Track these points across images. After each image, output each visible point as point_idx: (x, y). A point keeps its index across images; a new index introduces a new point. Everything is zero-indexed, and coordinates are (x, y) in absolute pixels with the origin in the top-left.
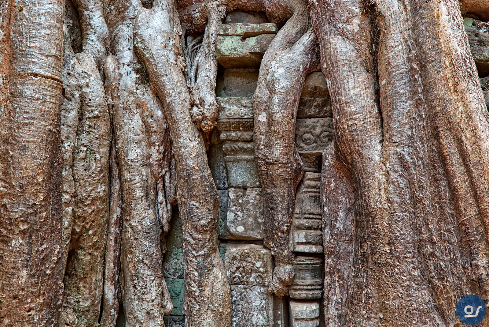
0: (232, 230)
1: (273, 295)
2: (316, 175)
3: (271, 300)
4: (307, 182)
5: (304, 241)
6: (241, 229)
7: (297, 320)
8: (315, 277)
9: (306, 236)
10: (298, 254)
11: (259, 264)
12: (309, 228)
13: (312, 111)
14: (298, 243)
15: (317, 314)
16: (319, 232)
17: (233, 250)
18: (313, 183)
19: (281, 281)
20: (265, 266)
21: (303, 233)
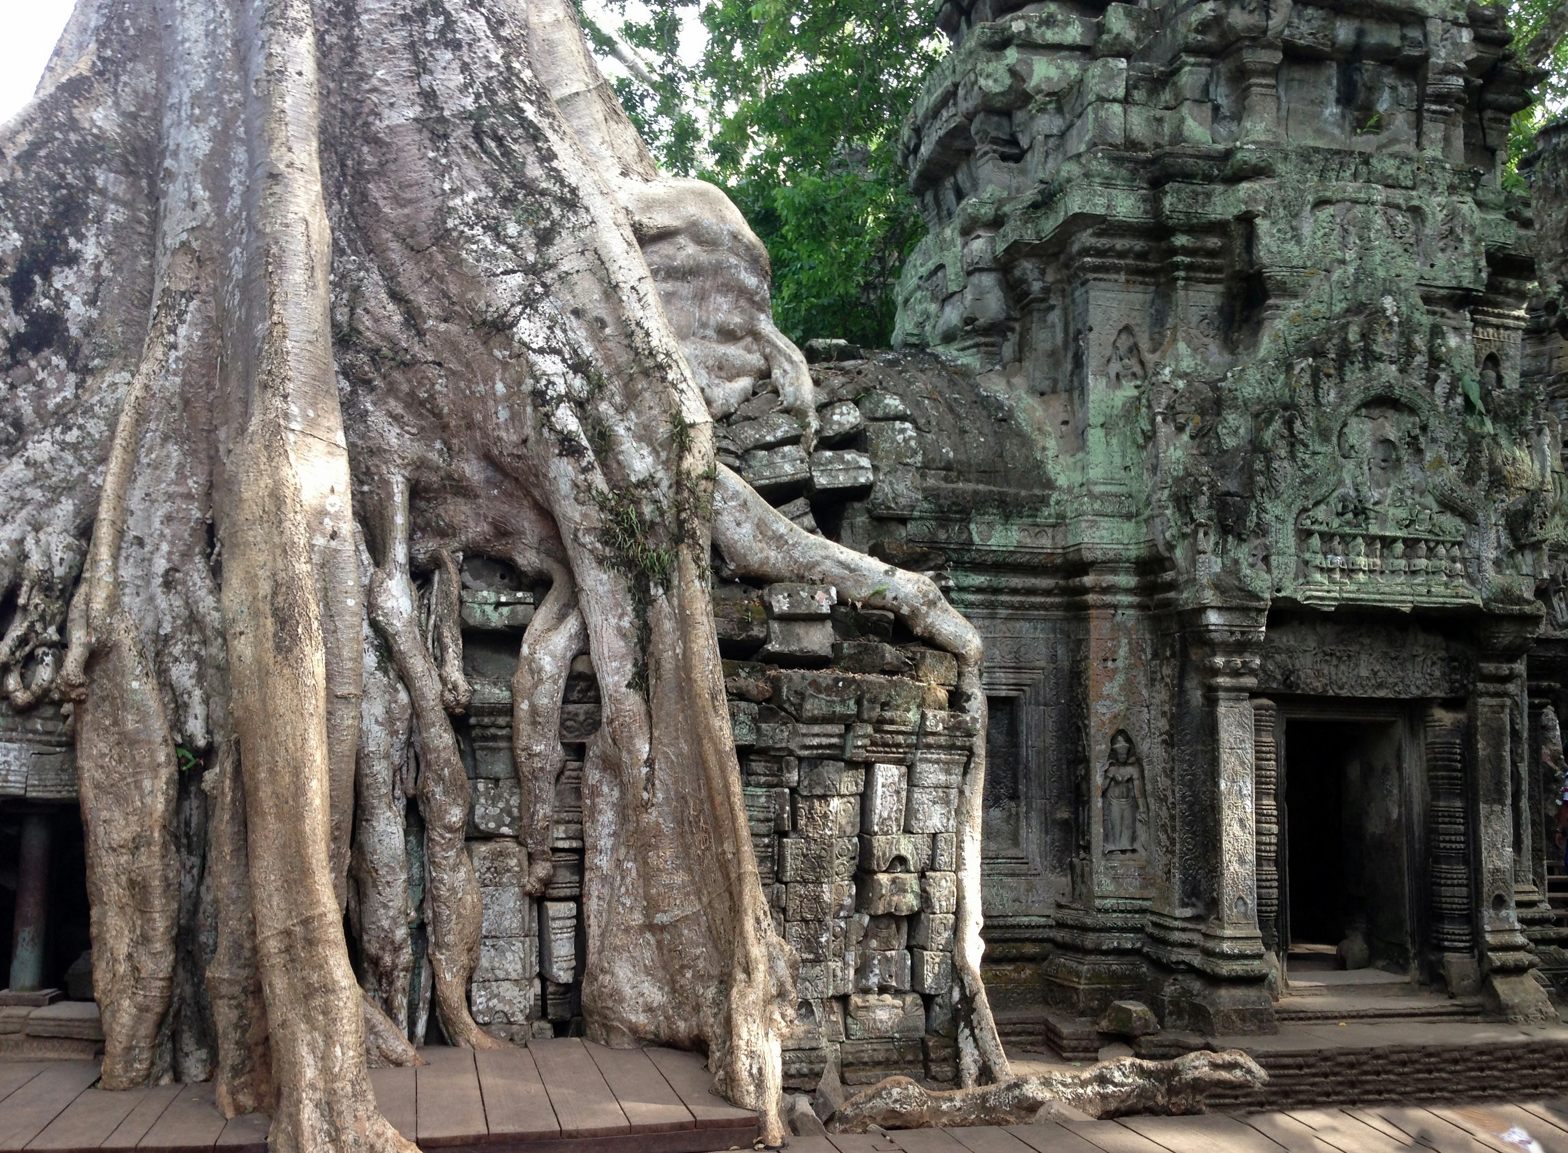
0: (482, 827)
1: (529, 895)
2: (576, 764)
3: (527, 900)
4: (567, 773)
5: (563, 835)
6: (492, 825)
7: (554, 919)
8: (573, 874)
9: (565, 832)
10: (555, 850)
11: (513, 862)
12: (569, 822)
13: (575, 696)
14: (558, 839)
15: (574, 912)
16: (579, 826)
17: (483, 848)
18: (574, 774)
19: (540, 880)
20: (520, 864)
21: (562, 828)
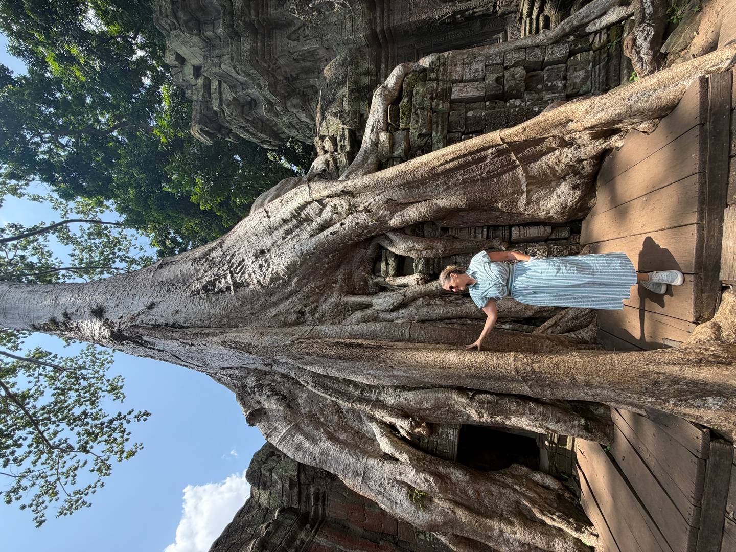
5: (481, 234)
8: (498, 229)
10: (488, 237)
12: (475, 232)
13: (421, 232)
14: (482, 237)
15: (517, 228)
16: (477, 228)
18: (454, 231)
19: (501, 244)
21: (477, 235)
